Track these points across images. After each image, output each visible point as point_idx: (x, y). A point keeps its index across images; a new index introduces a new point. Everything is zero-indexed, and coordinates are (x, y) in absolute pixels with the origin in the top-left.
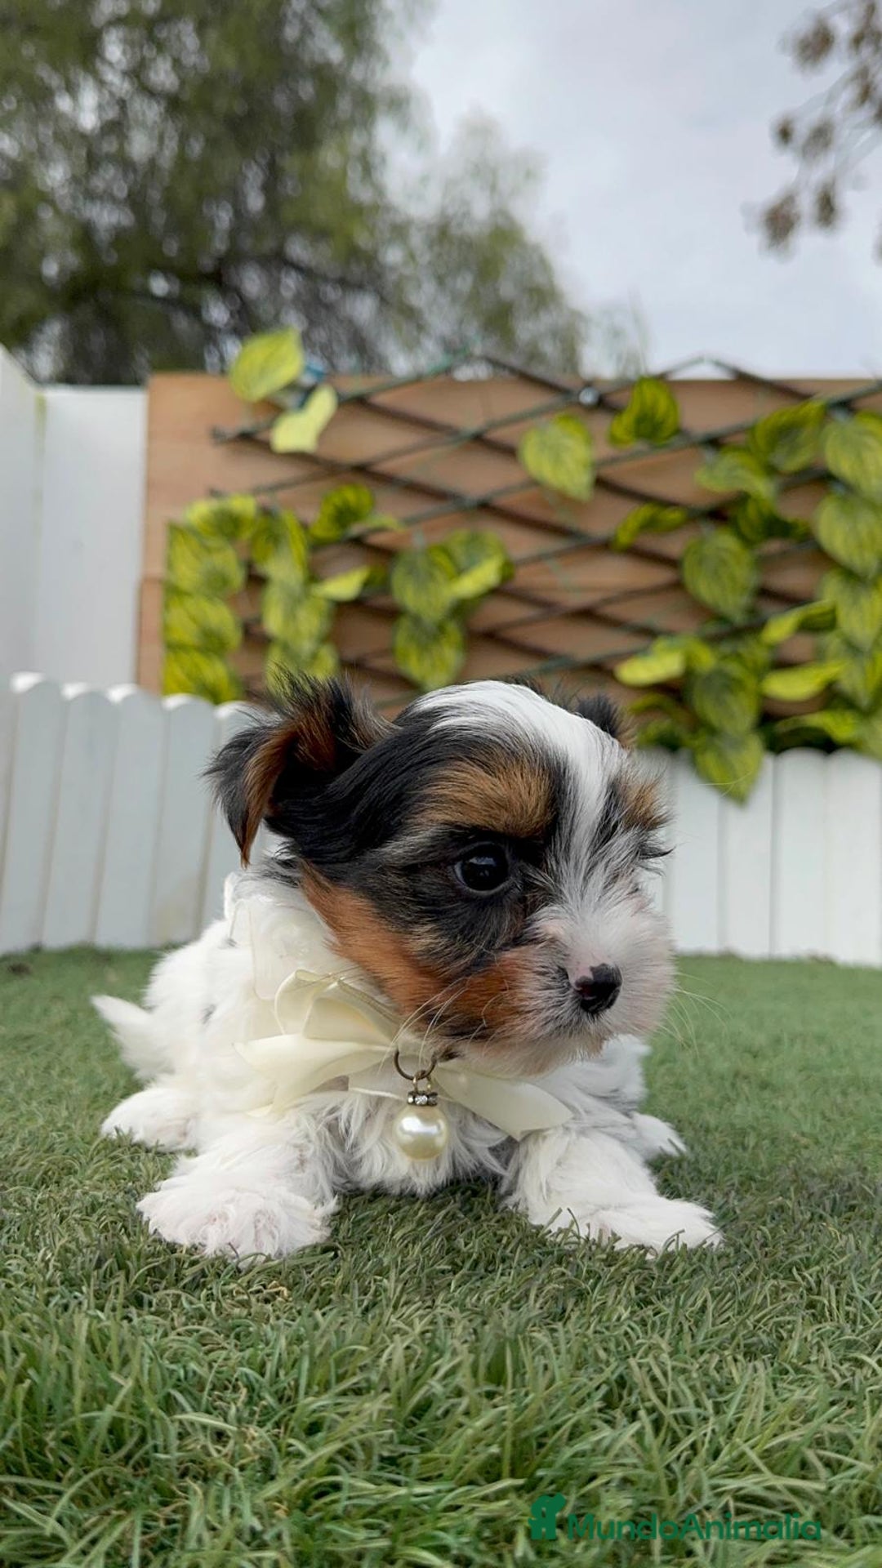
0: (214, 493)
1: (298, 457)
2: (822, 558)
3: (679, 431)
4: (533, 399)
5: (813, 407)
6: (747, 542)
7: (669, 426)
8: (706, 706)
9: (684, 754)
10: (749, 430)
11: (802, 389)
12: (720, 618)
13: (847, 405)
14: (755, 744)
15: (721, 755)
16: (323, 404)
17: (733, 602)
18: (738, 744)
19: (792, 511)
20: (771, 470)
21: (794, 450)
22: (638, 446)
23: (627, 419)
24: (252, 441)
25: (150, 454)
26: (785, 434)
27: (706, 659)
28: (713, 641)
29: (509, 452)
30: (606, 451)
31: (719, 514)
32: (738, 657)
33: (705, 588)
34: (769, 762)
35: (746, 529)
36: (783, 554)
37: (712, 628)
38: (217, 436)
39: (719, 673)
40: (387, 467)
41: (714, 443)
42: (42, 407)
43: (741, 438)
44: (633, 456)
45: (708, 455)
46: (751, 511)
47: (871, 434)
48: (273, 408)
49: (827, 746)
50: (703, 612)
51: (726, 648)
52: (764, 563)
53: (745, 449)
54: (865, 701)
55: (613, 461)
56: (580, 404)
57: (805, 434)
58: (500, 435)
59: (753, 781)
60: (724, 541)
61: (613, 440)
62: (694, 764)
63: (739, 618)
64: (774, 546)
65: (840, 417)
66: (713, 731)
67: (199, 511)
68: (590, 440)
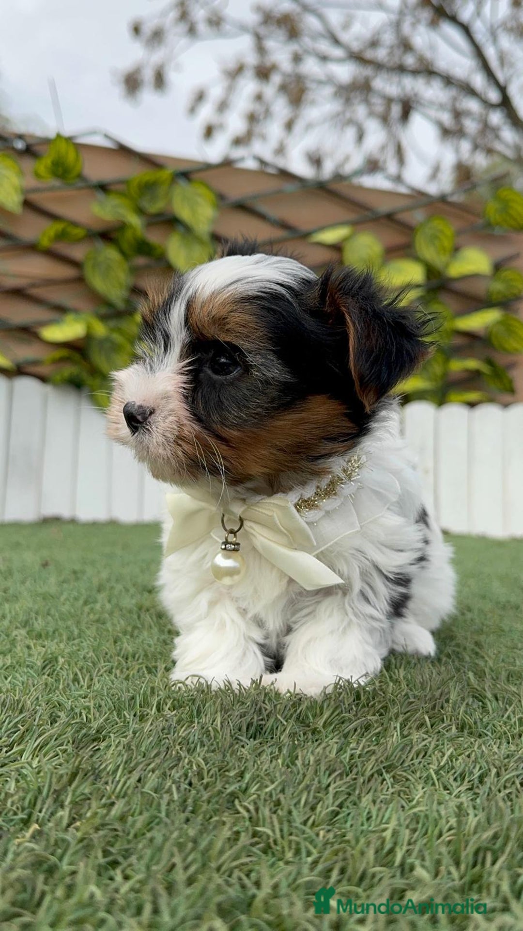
3: (80, 177)
5: (165, 174)
6: (125, 256)
7: (75, 171)
8: (99, 359)
10: (126, 182)
11: (159, 161)
12: (108, 303)
13: (186, 176)
17: (116, 294)
19: (154, 238)
20: (140, 211)
21: (154, 200)
22: (55, 182)
23: (46, 163)
26: (149, 188)
27: (100, 330)
28: (103, 318)
30: (32, 182)
31: (107, 236)
32: (119, 330)
33: (98, 283)
35: (125, 246)
36: (147, 267)
37: (103, 310)
39: (107, 340)
41: (103, 188)
43: (119, 188)
44: (51, 189)
45: (100, 195)
46: (128, 235)
47: (200, 196)
50: (98, 300)
51: (112, 323)
52: (135, 271)
53: (122, 194)
55: (36, 190)
56: (14, 149)
57: (162, 190)
60: (111, 254)
61: (37, 175)
62: (92, 397)
63: (120, 305)
64: (141, 261)
65: (182, 183)
68: (21, 173)
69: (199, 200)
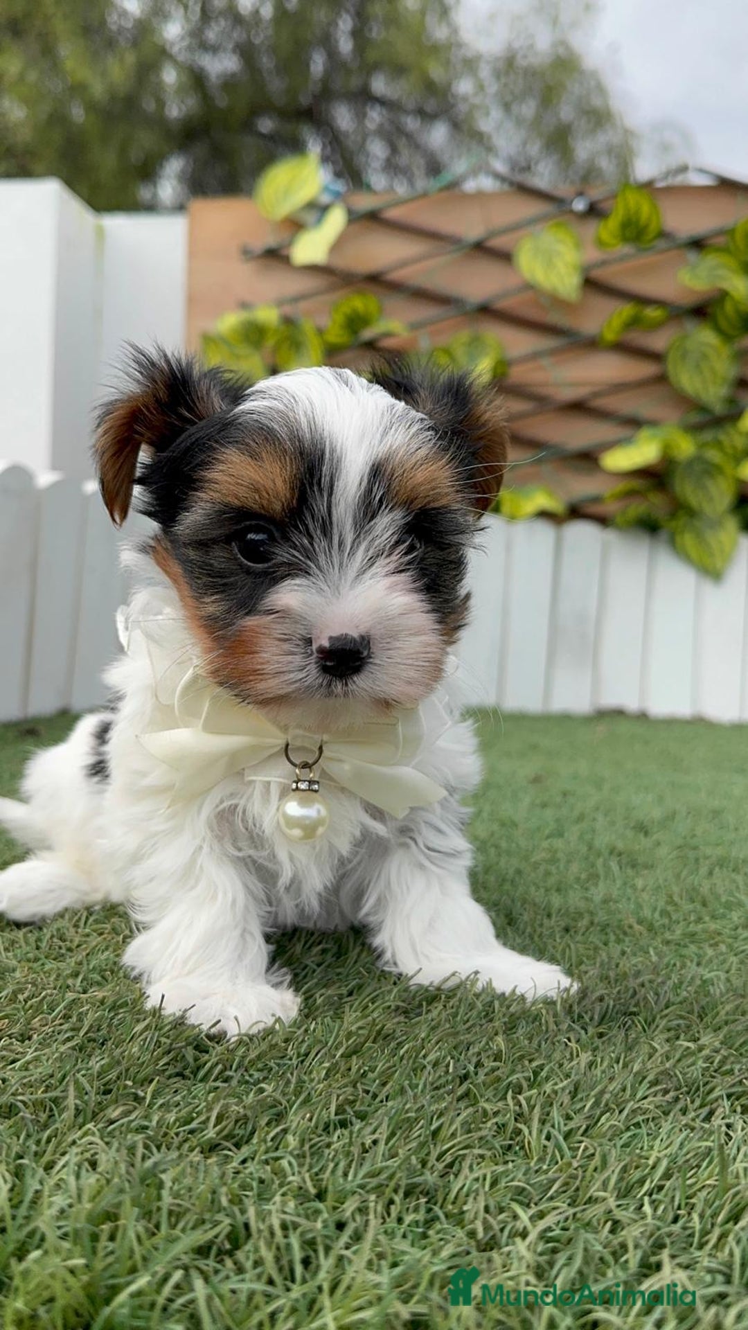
0: (244, 305)
1: (313, 269)
3: (663, 234)
4: (532, 208)
6: (727, 337)
7: (653, 229)
8: (686, 489)
9: (664, 535)
10: (729, 232)
12: (701, 408)
14: (731, 524)
15: (699, 536)
16: (336, 220)
17: (714, 393)
18: (716, 524)
22: (626, 249)
23: (613, 223)
24: (276, 256)
25: (191, 272)
27: (685, 447)
28: (694, 429)
29: (505, 257)
30: (593, 254)
31: (702, 311)
32: (718, 444)
33: (687, 380)
34: (745, 541)
35: (723, 324)
37: (695, 418)
38: (246, 253)
39: (698, 459)
40: (395, 276)
41: (698, 244)
42: (100, 233)
43: (721, 240)
44: (622, 259)
45: (692, 256)
46: (729, 307)
48: (295, 225)
50: (685, 402)
51: (708, 436)
52: (743, 357)
53: (724, 250)
55: (604, 263)
56: (572, 212)
58: (496, 243)
59: (728, 558)
60: (705, 336)
61: (600, 243)
62: (672, 543)
63: (719, 408)
66: (692, 513)
67: (229, 322)
68: (579, 245)
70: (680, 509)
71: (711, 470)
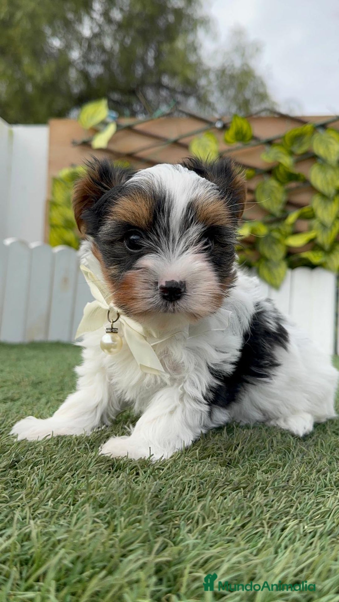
0: (73, 165)
1: (101, 150)
2: (313, 190)
3: (254, 138)
4: (198, 126)
5: (308, 128)
6: (282, 183)
7: (249, 135)
8: (265, 250)
9: (254, 270)
10: (283, 138)
11: (306, 120)
12: (272, 214)
13: (324, 126)
14: (284, 265)
15: (270, 270)
16: (111, 129)
17: (276, 208)
18: (277, 265)
19: (300, 170)
20: (291, 153)
21: (301, 145)
22: (238, 144)
23: (231, 133)
24: (86, 144)
25: (50, 151)
26: (298, 138)
27: (263, 230)
28: (267, 223)
29: (186, 147)
30: (224, 147)
31: (270, 172)
32: (279, 231)
33: (265, 202)
34: (289, 272)
35: (279, 177)
36: (298, 188)
37: (268, 219)
38: (74, 143)
39: (269, 236)
40: (140, 154)
41: (270, 143)
42: (11, 134)
43: (279, 141)
44: (237, 149)
45: (267, 148)
46: (281, 170)
47: (333, 138)
48: (95, 131)
49: (312, 266)
50: (266, 212)
51: (274, 226)
52: (289, 192)
53: (280, 145)
54: (327, 247)
55: (229, 151)
56: (215, 128)
57: (306, 139)
58: (183, 141)
59: (282, 280)
60: (272, 183)
61: (226, 142)
62: (258, 274)
63: (278, 214)
64: (293, 185)
65: (321, 131)
66: (267, 260)
67: (65, 172)
68: (217, 142)
69: (332, 140)
70: (262, 258)
71: (276, 241)
